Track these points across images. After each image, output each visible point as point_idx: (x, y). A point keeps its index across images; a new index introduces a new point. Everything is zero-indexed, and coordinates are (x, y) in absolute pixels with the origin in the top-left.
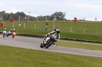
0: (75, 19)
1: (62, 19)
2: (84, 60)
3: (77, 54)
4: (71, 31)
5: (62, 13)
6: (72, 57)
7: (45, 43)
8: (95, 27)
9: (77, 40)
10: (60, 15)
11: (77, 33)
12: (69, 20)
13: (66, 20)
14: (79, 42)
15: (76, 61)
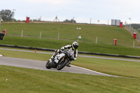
0: (28, 18)
1: (10, 19)
2: (41, 76)
3: (31, 67)
4: (22, 35)
5: (10, 11)
6: (24, 72)
7: (57, 61)
8: (55, 29)
9: (31, 49)
10: (7, 14)
11: (30, 38)
12: (19, 21)
13: (15, 20)
14: (33, 51)
15: (29, 77)
